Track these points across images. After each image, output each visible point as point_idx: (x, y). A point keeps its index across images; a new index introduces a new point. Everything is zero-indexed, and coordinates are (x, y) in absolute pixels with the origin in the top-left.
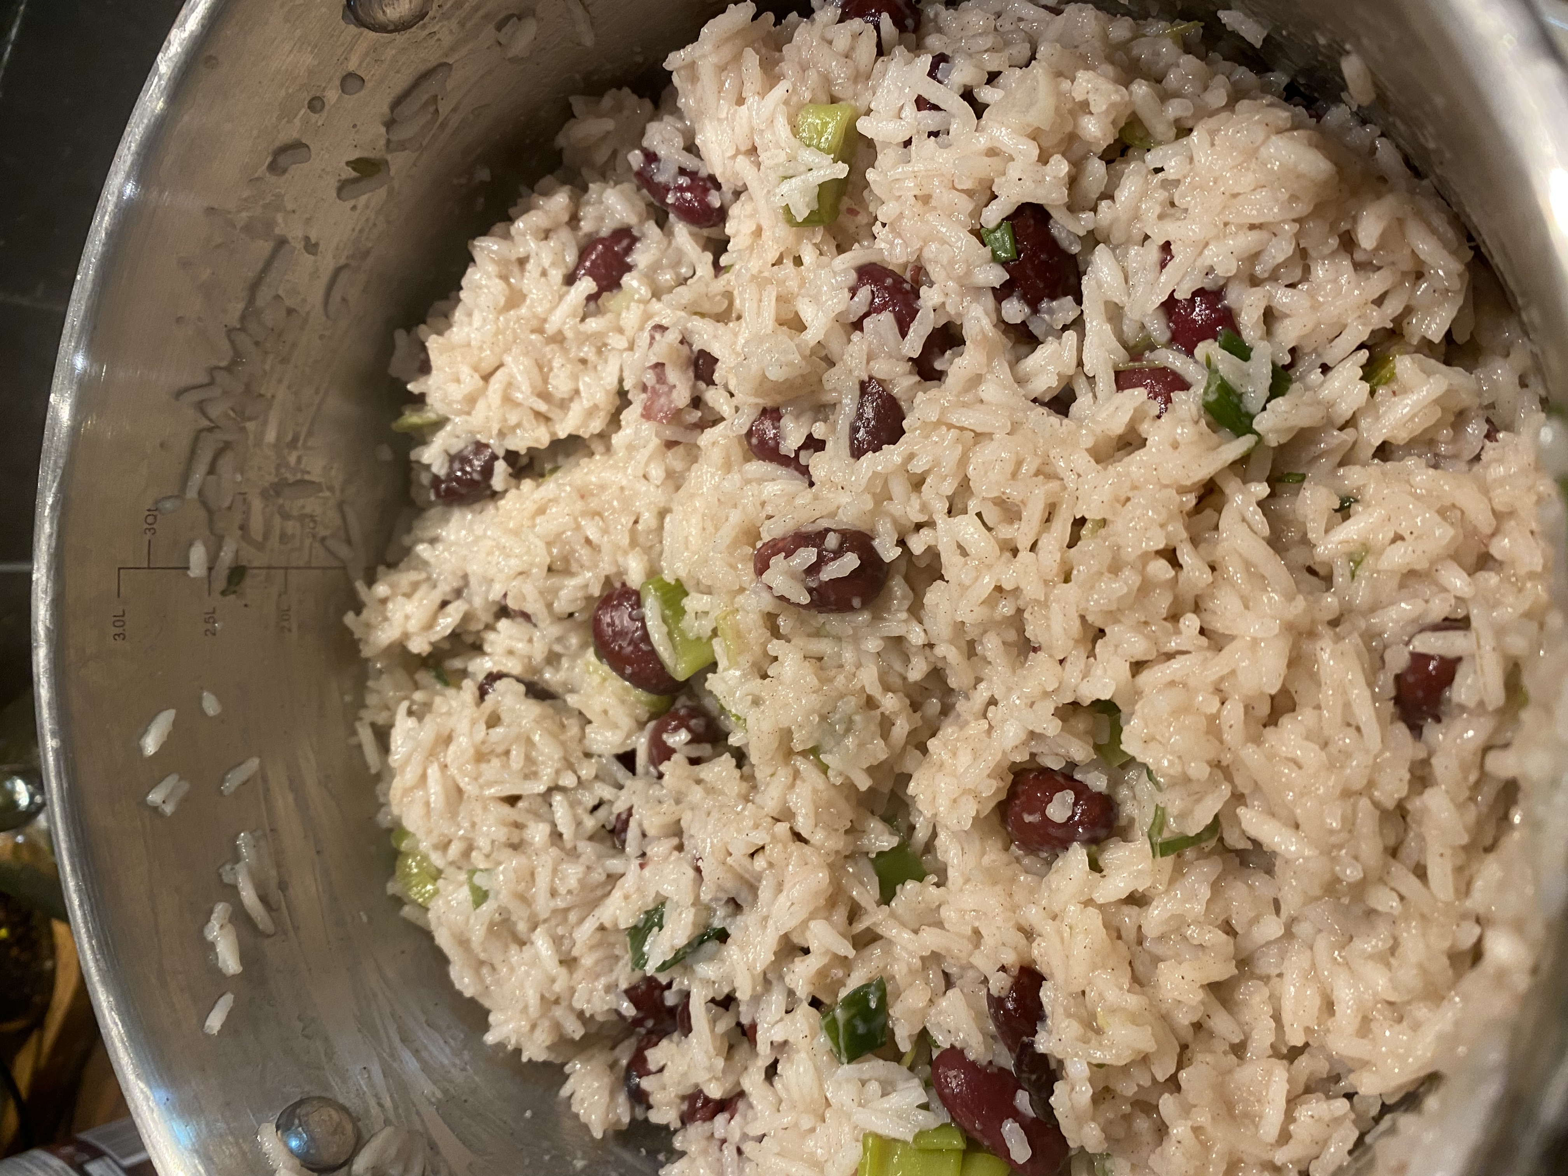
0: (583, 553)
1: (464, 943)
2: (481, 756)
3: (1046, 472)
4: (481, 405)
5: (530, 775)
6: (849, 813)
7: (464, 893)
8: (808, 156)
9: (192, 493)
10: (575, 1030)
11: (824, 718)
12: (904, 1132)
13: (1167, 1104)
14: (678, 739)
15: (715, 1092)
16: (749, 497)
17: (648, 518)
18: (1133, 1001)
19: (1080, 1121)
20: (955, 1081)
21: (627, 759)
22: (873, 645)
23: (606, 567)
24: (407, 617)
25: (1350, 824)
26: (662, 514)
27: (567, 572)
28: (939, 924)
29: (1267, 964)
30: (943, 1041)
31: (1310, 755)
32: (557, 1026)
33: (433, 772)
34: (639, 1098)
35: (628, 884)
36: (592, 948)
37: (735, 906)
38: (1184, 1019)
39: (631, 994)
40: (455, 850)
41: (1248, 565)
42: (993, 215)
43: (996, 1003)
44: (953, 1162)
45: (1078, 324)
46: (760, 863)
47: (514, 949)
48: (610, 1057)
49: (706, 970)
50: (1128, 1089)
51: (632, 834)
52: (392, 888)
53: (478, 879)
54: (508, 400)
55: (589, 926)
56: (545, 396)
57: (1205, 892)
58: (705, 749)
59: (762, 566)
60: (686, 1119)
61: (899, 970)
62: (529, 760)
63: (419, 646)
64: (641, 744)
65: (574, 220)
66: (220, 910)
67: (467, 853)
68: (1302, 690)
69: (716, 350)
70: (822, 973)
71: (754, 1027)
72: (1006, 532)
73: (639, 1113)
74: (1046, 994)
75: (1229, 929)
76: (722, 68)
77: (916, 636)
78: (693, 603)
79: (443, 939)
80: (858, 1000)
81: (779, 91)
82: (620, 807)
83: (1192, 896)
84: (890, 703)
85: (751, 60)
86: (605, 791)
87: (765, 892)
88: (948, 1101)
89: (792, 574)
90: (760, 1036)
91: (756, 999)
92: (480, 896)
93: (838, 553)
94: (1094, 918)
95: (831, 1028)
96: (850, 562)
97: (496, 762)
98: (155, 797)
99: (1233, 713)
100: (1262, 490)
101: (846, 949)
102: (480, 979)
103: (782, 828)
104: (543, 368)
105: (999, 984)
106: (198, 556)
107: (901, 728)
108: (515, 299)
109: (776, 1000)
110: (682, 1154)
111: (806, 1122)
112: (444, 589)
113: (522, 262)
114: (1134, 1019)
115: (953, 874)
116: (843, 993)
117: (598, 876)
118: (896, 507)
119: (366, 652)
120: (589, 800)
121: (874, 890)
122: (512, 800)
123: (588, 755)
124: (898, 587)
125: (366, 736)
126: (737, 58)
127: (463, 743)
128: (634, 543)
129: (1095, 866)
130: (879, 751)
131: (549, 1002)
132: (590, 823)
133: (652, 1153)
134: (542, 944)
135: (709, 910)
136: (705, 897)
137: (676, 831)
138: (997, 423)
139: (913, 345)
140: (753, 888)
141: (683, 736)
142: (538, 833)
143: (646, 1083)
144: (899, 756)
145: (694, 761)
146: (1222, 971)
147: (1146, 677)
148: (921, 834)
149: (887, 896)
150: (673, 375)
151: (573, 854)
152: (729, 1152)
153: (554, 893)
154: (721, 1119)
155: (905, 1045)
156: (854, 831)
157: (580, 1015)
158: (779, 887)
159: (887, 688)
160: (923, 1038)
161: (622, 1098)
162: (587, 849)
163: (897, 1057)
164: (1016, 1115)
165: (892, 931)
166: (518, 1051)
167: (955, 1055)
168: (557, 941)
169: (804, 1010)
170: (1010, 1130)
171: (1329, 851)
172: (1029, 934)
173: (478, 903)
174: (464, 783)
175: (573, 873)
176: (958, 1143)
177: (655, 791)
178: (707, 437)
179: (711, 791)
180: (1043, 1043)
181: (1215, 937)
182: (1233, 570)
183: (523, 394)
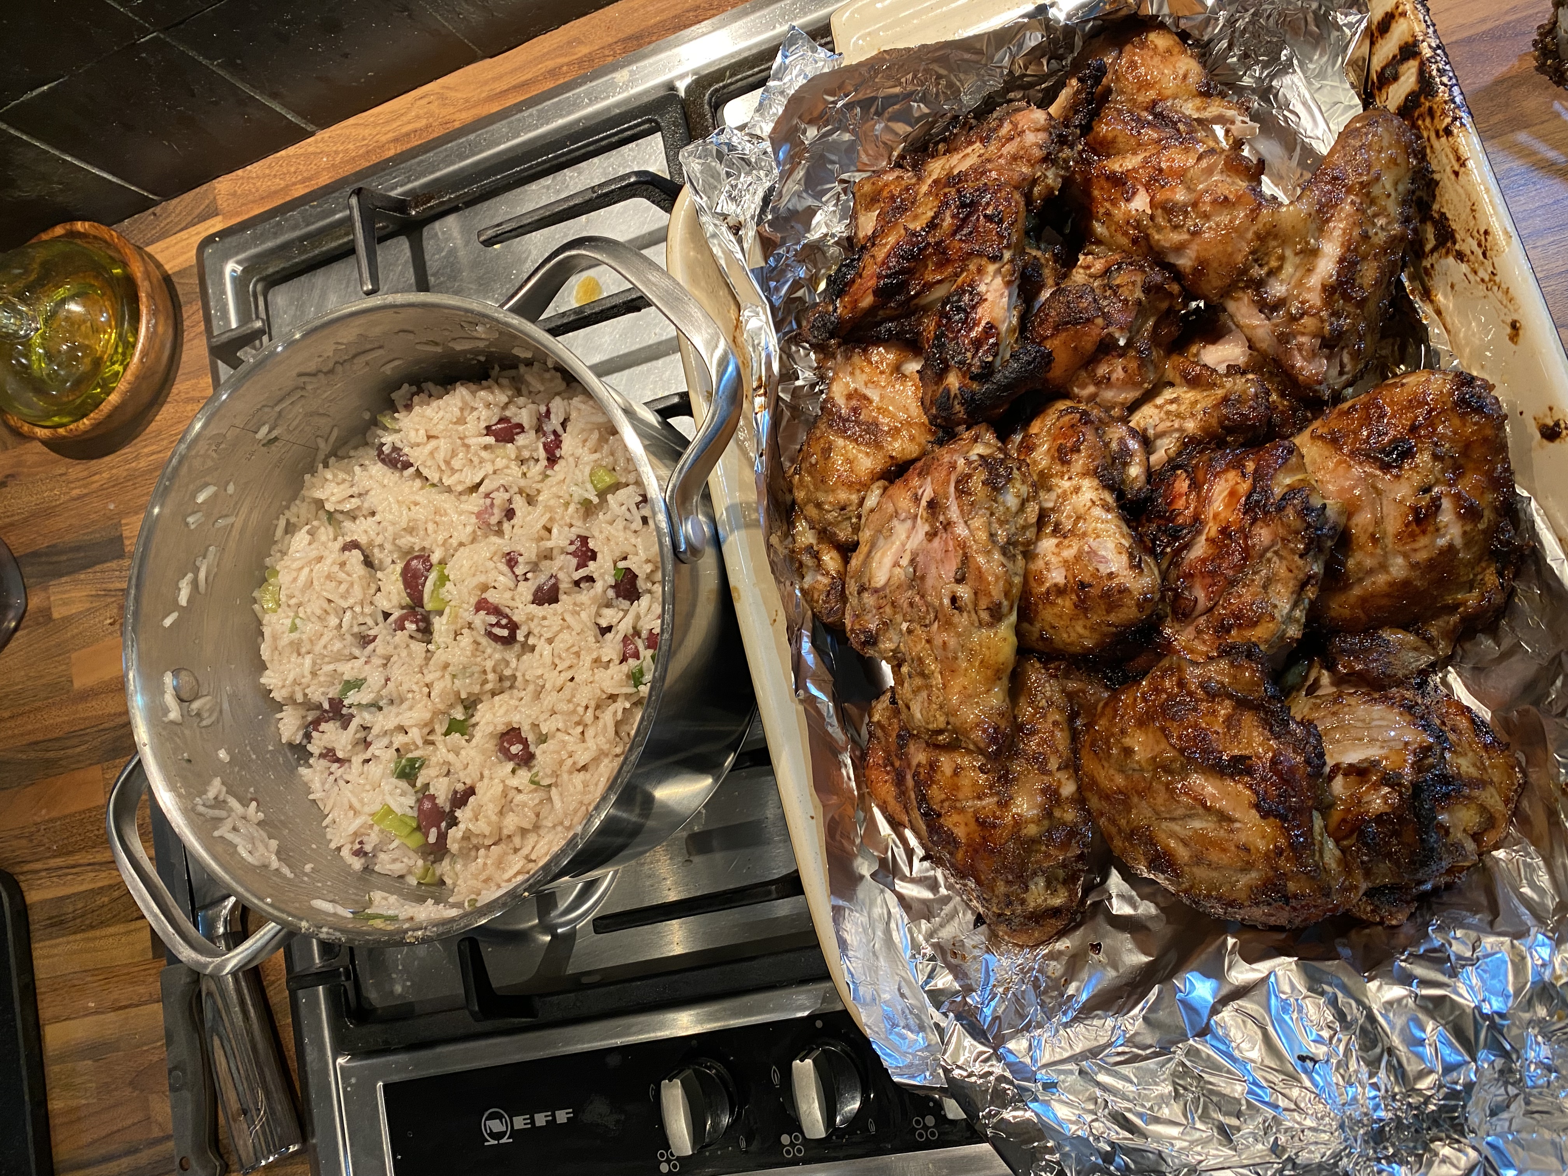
0: (422, 533)
1: (275, 638)
2: (329, 577)
3: (577, 654)
4: (419, 449)
5: (344, 597)
6: (452, 699)
7: (288, 622)
8: (589, 486)
9: (277, 409)
10: (300, 698)
11: (464, 668)
12: (399, 811)
13: (482, 852)
14: (411, 627)
15: (340, 754)
16: (493, 574)
17: (454, 542)
18: (494, 818)
19: (454, 841)
20: (427, 805)
21: (386, 615)
22: (497, 656)
23: (426, 544)
24: (333, 494)
25: (576, 811)
26: (461, 544)
27: (411, 533)
28: (457, 754)
29: (542, 832)
30: (432, 791)
31: (580, 787)
32: (293, 692)
33: (306, 570)
34: (308, 736)
35: (357, 663)
36: (326, 675)
37: (392, 702)
38: (506, 832)
39: (331, 701)
40: (293, 602)
41: (605, 726)
42: (622, 565)
43: (455, 792)
44: (408, 830)
45: (626, 612)
46: (410, 695)
47: (295, 655)
48: (304, 713)
49: (366, 715)
50: (475, 841)
51: (371, 647)
52: (256, 594)
53: (297, 621)
54: (432, 453)
55: (331, 667)
56: (447, 463)
57: (537, 801)
58: (419, 636)
59: (478, 609)
60: (321, 756)
61: (434, 760)
62: (347, 591)
63: (329, 507)
64: (396, 614)
65: (506, 406)
66: (190, 576)
67: (299, 605)
68: (591, 768)
69: (518, 513)
70: (407, 744)
71: (370, 744)
72: (557, 661)
73: (305, 742)
74: (472, 799)
75: (538, 815)
76: (583, 430)
77: (514, 663)
78: (449, 585)
79: (267, 631)
80: (412, 761)
81: (597, 456)
82: (372, 633)
83: (532, 799)
84: (491, 676)
85: (595, 436)
86: (370, 622)
87: (405, 706)
88: (420, 810)
89: (484, 622)
90: (371, 749)
91: (378, 736)
92: (294, 628)
93: (503, 627)
94: (500, 788)
95: (398, 763)
96: (505, 633)
97: (334, 584)
98: (190, 520)
99: (570, 762)
100: (628, 705)
101: (420, 742)
102: (272, 655)
103: (426, 690)
104: (454, 454)
105: (460, 787)
106: (265, 429)
107: (489, 686)
108: (461, 421)
109: (385, 741)
110: (311, 766)
111: (368, 787)
112: (355, 490)
113: (474, 409)
114: (489, 824)
115: (474, 741)
116: (410, 755)
117: (347, 652)
118: (532, 625)
119: (304, 492)
120: (361, 620)
121: (444, 730)
122: (330, 601)
123: (372, 603)
124: (517, 647)
125: (282, 523)
126: (591, 431)
127: (325, 567)
128: (444, 544)
129: (513, 771)
130: (476, 689)
131: (295, 682)
132: (356, 629)
133: (299, 759)
134: (308, 661)
135: (382, 697)
136: (384, 692)
137: (388, 658)
138: (577, 628)
139: (577, 576)
140: (402, 702)
141: (414, 627)
142: (333, 621)
143: (314, 734)
144: (482, 693)
145: (411, 637)
146: (526, 825)
147: (559, 734)
148: (473, 720)
149: (446, 734)
150: (496, 511)
151: (342, 637)
152: (332, 778)
153: (325, 647)
154: (336, 765)
155: (419, 784)
156: (452, 706)
157: (305, 695)
158: (411, 708)
159: (494, 671)
160: (427, 786)
161: (301, 733)
162: (348, 637)
163: (414, 786)
164: (439, 828)
165: (440, 746)
166: (271, 691)
167: (433, 798)
168: (314, 663)
169: (392, 752)
170: (434, 831)
171: (566, 815)
172: (482, 777)
173: (291, 631)
174: (315, 583)
175: (337, 645)
176: (414, 825)
177: (389, 638)
178: (494, 539)
179: (410, 655)
180: (458, 813)
181: (531, 814)
182: (601, 723)
183: (440, 456)
